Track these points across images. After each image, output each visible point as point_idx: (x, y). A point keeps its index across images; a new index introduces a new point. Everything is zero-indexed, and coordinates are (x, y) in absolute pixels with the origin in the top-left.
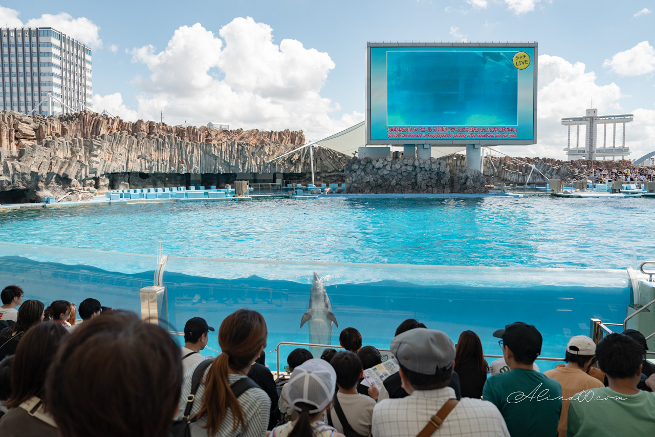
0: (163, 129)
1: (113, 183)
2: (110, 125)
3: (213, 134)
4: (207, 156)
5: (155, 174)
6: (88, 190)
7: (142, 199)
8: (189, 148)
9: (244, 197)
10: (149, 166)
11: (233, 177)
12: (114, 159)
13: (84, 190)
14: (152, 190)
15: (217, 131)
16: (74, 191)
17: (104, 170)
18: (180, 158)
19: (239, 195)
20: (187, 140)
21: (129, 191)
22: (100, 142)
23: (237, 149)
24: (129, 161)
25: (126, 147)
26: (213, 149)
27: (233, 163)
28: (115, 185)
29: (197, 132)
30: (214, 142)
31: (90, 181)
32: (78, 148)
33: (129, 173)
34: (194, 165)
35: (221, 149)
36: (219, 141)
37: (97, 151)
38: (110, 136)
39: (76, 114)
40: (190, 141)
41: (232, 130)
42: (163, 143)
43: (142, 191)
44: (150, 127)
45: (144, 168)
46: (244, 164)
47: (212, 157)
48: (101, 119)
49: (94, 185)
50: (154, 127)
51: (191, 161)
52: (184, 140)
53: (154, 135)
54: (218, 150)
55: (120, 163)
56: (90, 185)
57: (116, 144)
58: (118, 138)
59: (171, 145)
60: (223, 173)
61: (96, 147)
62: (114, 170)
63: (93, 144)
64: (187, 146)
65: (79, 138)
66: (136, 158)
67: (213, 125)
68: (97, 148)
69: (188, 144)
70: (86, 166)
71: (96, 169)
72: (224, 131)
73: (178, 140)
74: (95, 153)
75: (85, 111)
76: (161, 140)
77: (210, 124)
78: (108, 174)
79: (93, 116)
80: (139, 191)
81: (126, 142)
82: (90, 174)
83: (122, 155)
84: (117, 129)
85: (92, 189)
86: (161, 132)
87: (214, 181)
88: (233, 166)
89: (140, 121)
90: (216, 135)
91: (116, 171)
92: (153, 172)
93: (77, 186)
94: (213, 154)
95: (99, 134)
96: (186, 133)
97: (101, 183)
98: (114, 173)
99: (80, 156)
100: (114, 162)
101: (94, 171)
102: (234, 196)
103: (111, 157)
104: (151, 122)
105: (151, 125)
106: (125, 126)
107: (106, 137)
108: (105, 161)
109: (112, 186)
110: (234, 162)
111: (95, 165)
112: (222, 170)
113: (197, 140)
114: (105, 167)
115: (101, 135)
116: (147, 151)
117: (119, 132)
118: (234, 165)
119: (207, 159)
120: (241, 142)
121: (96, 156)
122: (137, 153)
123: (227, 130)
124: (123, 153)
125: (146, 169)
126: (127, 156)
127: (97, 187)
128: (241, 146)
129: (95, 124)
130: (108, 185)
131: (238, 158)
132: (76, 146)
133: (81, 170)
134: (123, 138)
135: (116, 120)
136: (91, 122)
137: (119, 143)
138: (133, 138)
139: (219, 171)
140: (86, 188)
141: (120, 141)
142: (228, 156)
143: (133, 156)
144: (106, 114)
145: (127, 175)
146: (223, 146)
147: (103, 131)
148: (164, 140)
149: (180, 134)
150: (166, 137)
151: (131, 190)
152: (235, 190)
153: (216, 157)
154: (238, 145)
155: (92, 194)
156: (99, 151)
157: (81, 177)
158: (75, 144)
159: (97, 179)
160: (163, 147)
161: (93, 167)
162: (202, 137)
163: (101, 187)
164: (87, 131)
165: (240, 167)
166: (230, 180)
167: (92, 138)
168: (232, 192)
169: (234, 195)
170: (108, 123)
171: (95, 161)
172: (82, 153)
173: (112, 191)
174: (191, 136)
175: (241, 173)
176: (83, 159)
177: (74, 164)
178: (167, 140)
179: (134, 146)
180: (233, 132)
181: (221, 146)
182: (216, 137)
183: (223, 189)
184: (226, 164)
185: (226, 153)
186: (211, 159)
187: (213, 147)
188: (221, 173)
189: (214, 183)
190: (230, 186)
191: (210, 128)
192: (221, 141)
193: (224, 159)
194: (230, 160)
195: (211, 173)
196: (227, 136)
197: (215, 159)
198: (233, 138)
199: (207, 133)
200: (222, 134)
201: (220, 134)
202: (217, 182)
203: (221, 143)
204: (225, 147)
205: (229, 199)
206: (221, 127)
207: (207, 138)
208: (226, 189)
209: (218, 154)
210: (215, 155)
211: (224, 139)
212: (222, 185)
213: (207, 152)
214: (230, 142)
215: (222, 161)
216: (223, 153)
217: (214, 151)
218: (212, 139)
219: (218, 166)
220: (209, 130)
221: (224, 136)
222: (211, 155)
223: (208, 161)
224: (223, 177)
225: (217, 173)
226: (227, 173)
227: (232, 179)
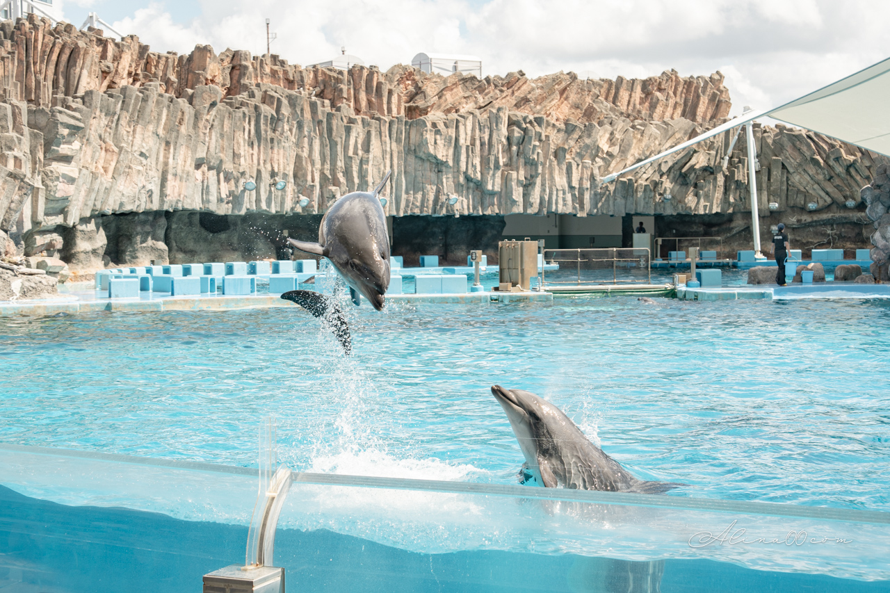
0: (274, 74)
1: (117, 244)
2: (109, 62)
3: (431, 89)
4: (412, 160)
5: (250, 215)
6: (40, 265)
7: (208, 296)
9: (528, 293)
10: (231, 193)
11: (493, 227)
12: (122, 169)
13: (28, 266)
14: (240, 268)
15: (445, 81)
17: (91, 204)
18: (327, 166)
19: (514, 285)
20: (347, 109)
21: (167, 271)
22: (78, 115)
23: (508, 139)
24: (170, 177)
25: (161, 132)
26: (429, 137)
27: (494, 184)
28: (124, 251)
29: (379, 84)
30: (435, 116)
31: (48, 238)
32: (12, 134)
33: (167, 213)
35: (457, 140)
37: (69, 143)
38: (111, 96)
39: (3, 27)
40: (358, 112)
41: (492, 76)
43: (208, 271)
44: (233, 68)
45: (213, 197)
46: (528, 186)
47: (427, 165)
48: (81, 44)
49: (59, 251)
50: (246, 67)
51: (363, 176)
52: (338, 109)
53: (245, 94)
54: (448, 140)
55: (140, 180)
56: (48, 250)
57: (129, 122)
58: (135, 105)
59: (300, 126)
60: (462, 217)
61: (66, 132)
62: (122, 205)
63: (56, 122)
64: (348, 130)
65: (15, 101)
66: (190, 166)
67: (429, 62)
68: (71, 135)
69: (351, 121)
70: (34, 190)
71: (66, 199)
72: (464, 80)
73: (320, 108)
74: (64, 149)
75: (30, 18)
76: (267, 110)
77: (422, 60)
78: (104, 215)
79: (55, 33)
81: (159, 115)
82: (46, 215)
83: (146, 158)
84: (130, 74)
85: (54, 262)
86: (267, 83)
87: (432, 241)
88: (492, 194)
89: (203, 51)
90: (440, 95)
91: (128, 208)
92: (243, 212)
93: (6, 253)
94: (430, 155)
95: (75, 92)
96: (344, 87)
97: (83, 245)
98: (123, 214)
99: (15, 158)
100: (121, 180)
101: (59, 206)
102: (496, 289)
103: (113, 164)
104: (236, 55)
105: (236, 64)
106: (156, 67)
107: (97, 101)
108: (94, 176)
109: (116, 254)
110: (498, 180)
111: (62, 189)
112: (457, 206)
113: (380, 110)
114: (93, 196)
115: (81, 92)
116: (226, 144)
117: (138, 84)
118: (497, 188)
119: (411, 170)
120: (520, 114)
121: (66, 159)
122: (195, 151)
123: (474, 78)
124: (149, 150)
125: (220, 200)
126: (161, 159)
127: (68, 255)
128: (519, 126)
129: (63, 59)
130: (101, 252)
131: (509, 165)
132: (5, 128)
133: (21, 202)
134: (151, 104)
135: (129, 47)
136: (51, 51)
138: (182, 102)
139: (450, 207)
140: (33, 259)
141: (141, 112)
142: (477, 161)
143: (181, 159)
144: (97, 26)
145: (163, 221)
146: (461, 128)
147: (87, 82)
148: (278, 110)
149: (328, 92)
150: (285, 101)
152: (501, 270)
153: (439, 166)
154: (511, 123)
155: (52, 280)
156: (76, 145)
157: (20, 223)
158: (2, 123)
159: (68, 233)
160: (274, 130)
161: (59, 195)
162: (395, 99)
163: (82, 256)
164: (38, 82)
165: (517, 194)
166: (485, 240)
167: (54, 102)
168: (488, 277)
169: (497, 284)
170: (103, 56)
171: (64, 176)
172: (22, 150)
173: (115, 272)
174: (363, 96)
175: (519, 214)
176: (26, 169)
178: (286, 110)
179: (183, 129)
180: (494, 84)
181: (457, 127)
182: (440, 98)
183: (460, 266)
184: (471, 185)
185: (472, 152)
186: (425, 170)
187: (431, 131)
188: (454, 215)
189: (434, 245)
190: (485, 256)
191: (422, 71)
192: (457, 111)
193: (465, 170)
194: (485, 172)
195: (425, 214)
196: (475, 97)
197: (436, 170)
198: (494, 102)
199: (411, 88)
200: (460, 89)
201: (452, 89)
202: (441, 245)
203: (457, 120)
204: (469, 132)
205: (481, 296)
206: (455, 68)
207: (411, 104)
208: (471, 266)
209: (447, 156)
210: (435, 157)
211: (464, 105)
212: (459, 254)
213: (413, 148)
214: (485, 116)
215: (458, 177)
216: (463, 151)
217: (433, 143)
218: (428, 107)
219: (445, 192)
220: (417, 78)
221: (465, 98)
222: (423, 157)
223: (415, 177)
224: (463, 228)
225: (441, 215)
226: (475, 214)
227: (489, 235)
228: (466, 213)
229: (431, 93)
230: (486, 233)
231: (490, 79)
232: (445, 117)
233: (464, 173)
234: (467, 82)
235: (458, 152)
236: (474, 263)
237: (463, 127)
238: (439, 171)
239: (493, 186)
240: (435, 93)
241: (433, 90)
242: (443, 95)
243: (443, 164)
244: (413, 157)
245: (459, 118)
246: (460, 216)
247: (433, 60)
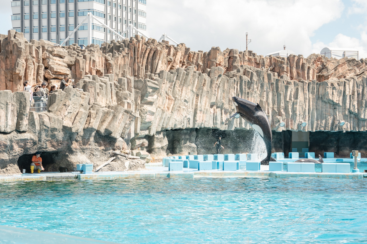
0: (249, 60)
1: (173, 144)
2: (171, 57)
3: (331, 66)
4: (320, 102)
5: (236, 131)
6: (138, 154)
7: (216, 171)
8: (292, 89)
10: (227, 120)
11: (364, 138)
12: (176, 108)
13: (132, 155)
14: (232, 156)
15: (338, 62)
16: (119, 156)
17: (161, 125)
18: (276, 106)
20: (286, 77)
21: (196, 158)
22: (156, 82)
24: (198, 112)
25: (194, 90)
26: (330, 91)
28: (176, 148)
29: (303, 64)
30: (333, 80)
31: (141, 141)
32: (127, 92)
33: (197, 129)
34: (298, 118)
35: (344, 92)
36: (340, 77)
37: (152, 96)
38: (172, 73)
39: (124, 42)
40: (292, 78)
41: (364, 58)
42: (250, 84)
43: (216, 158)
44: (230, 58)
45: (219, 122)
47: (328, 105)
48: (159, 48)
49: (146, 147)
50: (236, 57)
51: (294, 111)
52: (282, 77)
53: (235, 71)
54: (340, 92)
55: (184, 113)
56: (141, 147)
57: (180, 85)
58: (183, 77)
59: (262, 86)
60: (347, 132)
61: (150, 90)
62: (175, 125)
63: (146, 86)
64: (287, 88)
65: (128, 76)
66: (208, 106)
67: (330, 52)
68: (153, 92)
69: (288, 83)
70: (136, 118)
71: (150, 122)
72: (349, 61)
73: (272, 77)
74: (150, 99)
75: (136, 37)
76: (246, 78)
77: (326, 51)
78: (167, 130)
79: (147, 44)
80: (211, 157)
81: (194, 81)
82: (141, 130)
83: (187, 102)
84: (180, 62)
85: (144, 152)
86: (246, 65)
87: (330, 144)
88: (364, 120)
89: (215, 50)
90: (336, 69)
91: (178, 127)
92: (233, 129)
93: (123, 149)
94: (330, 100)
95: (156, 71)
96: (285, 66)
97: (157, 145)
98: (176, 130)
99: (128, 103)
100: (175, 113)
101: (147, 125)
103: (172, 105)
104: (231, 51)
105: (231, 56)
106: (193, 58)
107: (165, 75)
108: (163, 111)
109: (172, 149)
111: (148, 118)
112: (345, 127)
113: (304, 77)
114: (162, 121)
115: (158, 72)
116: (225, 95)
117: (184, 67)
119: (320, 108)
121: (151, 103)
122: (210, 99)
123: (354, 60)
124: (189, 99)
125: (222, 123)
126: (194, 103)
127: (150, 150)
129: (151, 55)
130: (165, 148)
132: (124, 89)
133: (130, 124)
134: (190, 77)
135: (181, 49)
136: (145, 52)
137: (184, 83)
138: (205, 75)
139: (340, 127)
140: (135, 152)
141: (185, 80)
142: (355, 103)
143: (204, 103)
144: (166, 39)
145: (194, 133)
146: (347, 86)
147: (161, 66)
148: (251, 78)
149: (277, 69)
150: (255, 74)
151: (199, 155)
153: (334, 106)
155: (143, 161)
156: (155, 96)
157: (129, 134)
158: (123, 87)
159: (150, 138)
160: (249, 88)
161: (147, 121)
162: (311, 72)
163: (157, 150)
164: (139, 67)
166: (360, 144)
167: (146, 76)
170: (169, 54)
171: (150, 112)
172: (131, 99)
173: (172, 158)
174: (294, 70)
176: (133, 109)
177: (120, 116)
178: (255, 78)
179: (205, 88)
180: (365, 63)
181: (345, 86)
182: (335, 70)
183: (346, 158)
184: (352, 115)
185: (353, 98)
186: (327, 108)
187: (330, 87)
188: (343, 131)
189: (331, 147)
190: (360, 153)
191: (326, 57)
192: (345, 77)
193: (349, 108)
194: (360, 109)
195: (327, 130)
196: (355, 70)
197: (333, 108)
198: (365, 72)
199: (320, 66)
200: (346, 65)
201: (342, 66)
202: (335, 147)
203: (344, 82)
204: (351, 88)
205: (358, 175)
206: (344, 55)
207: (320, 74)
208: (352, 158)
209: (339, 100)
210: (333, 101)
211: (349, 74)
212: (345, 152)
213: (321, 97)
214: (360, 79)
215: (345, 111)
216: (348, 98)
217: (331, 94)
218: (329, 75)
219: (338, 119)
220: (323, 60)
221: (349, 70)
222: (326, 101)
223: (322, 111)
224: (348, 138)
225: (336, 131)
226: (354, 131)
227: (362, 142)
228: (349, 130)
229: (330, 68)
230: (360, 141)
231: (363, 60)
232: (338, 80)
233: (348, 109)
234: (350, 62)
235: (345, 99)
236: (354, 157)
237: (348, 85)
238: (334, 109)
239: (364, 116)
240: (333, 68)
241: (332, 66)
242: (337, 69)
243: (337, 105)
244: (321, 101)
245: (346, 81)
246: (346, 132)
247: (332, 51)
